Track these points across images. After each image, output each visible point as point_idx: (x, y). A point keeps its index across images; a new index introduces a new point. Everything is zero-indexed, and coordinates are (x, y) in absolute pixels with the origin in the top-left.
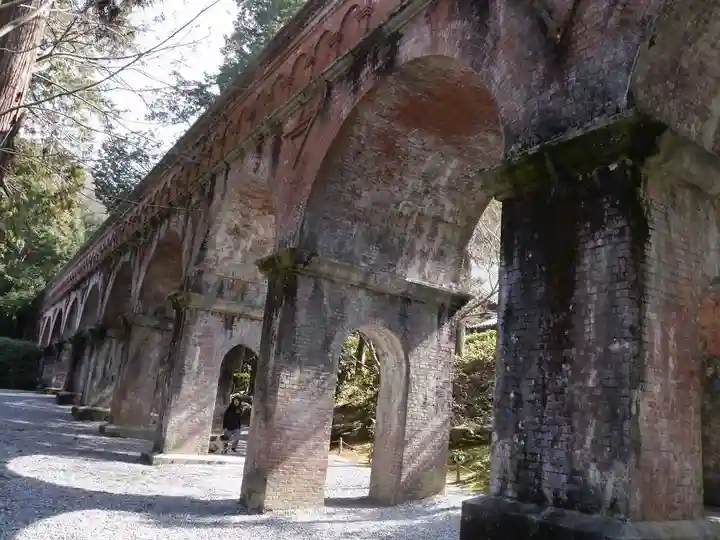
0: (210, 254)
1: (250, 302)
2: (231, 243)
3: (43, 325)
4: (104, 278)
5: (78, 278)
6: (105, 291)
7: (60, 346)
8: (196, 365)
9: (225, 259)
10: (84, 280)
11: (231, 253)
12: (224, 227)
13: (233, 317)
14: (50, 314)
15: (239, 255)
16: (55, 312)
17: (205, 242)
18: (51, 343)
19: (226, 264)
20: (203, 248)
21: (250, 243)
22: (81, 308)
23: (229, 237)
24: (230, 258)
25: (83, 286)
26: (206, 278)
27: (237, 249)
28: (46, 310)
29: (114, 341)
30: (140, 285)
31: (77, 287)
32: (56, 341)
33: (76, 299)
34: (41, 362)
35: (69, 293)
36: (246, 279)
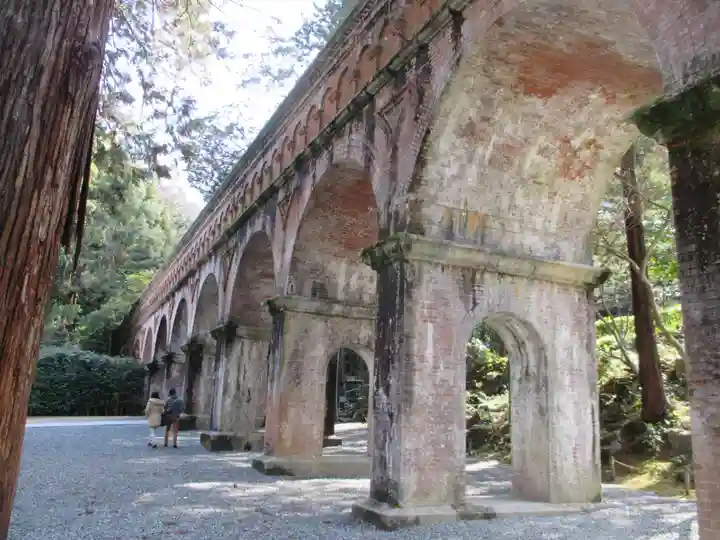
0: (431, 171)
1: (495, 246)
2: (461, 152)
3: (142, 339)
4: (223, 263)
5: (183, 274)
6: (227, 278)
7: (170, 359)
8: (429, 353)
9: (454, 178)
10: (192, 274)
11: (462, 167)
12: (452, 123)
13: (474, 272)
14: (150, 325)
15: (473, 171)
16: (156, 320)
17: (422, 151)
18: (154, 357)
19: (455, 186)
20: (421, 162)
21: (491, 148)
22: (191, 309)
23: (458, 142)
24: (459, 177)
25: (191, 281)
26: (426, 211)
27: (470, 160)
28: (146, 321)
29: (247, 342)
30: (288, 255)
31: (182, 284)
32: (162, 354)
33: (183, 301)
34: (146, 379)
35: (173, 294)
36: (484, 211)
